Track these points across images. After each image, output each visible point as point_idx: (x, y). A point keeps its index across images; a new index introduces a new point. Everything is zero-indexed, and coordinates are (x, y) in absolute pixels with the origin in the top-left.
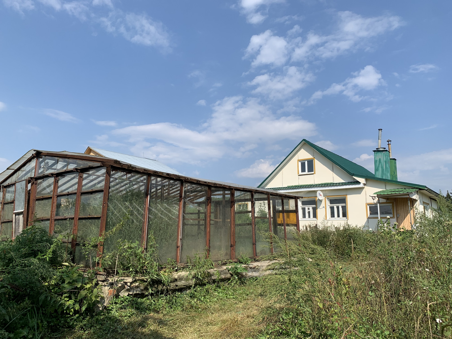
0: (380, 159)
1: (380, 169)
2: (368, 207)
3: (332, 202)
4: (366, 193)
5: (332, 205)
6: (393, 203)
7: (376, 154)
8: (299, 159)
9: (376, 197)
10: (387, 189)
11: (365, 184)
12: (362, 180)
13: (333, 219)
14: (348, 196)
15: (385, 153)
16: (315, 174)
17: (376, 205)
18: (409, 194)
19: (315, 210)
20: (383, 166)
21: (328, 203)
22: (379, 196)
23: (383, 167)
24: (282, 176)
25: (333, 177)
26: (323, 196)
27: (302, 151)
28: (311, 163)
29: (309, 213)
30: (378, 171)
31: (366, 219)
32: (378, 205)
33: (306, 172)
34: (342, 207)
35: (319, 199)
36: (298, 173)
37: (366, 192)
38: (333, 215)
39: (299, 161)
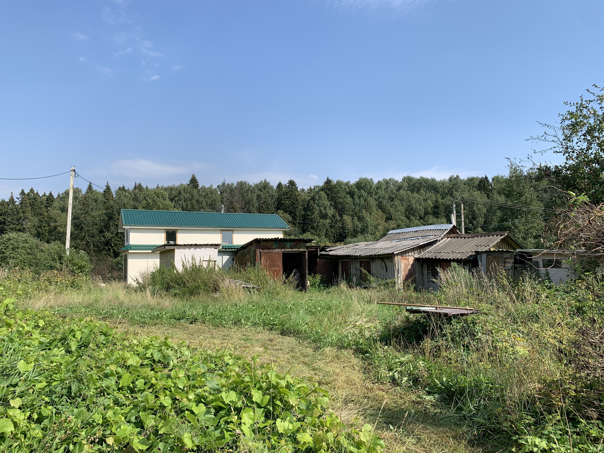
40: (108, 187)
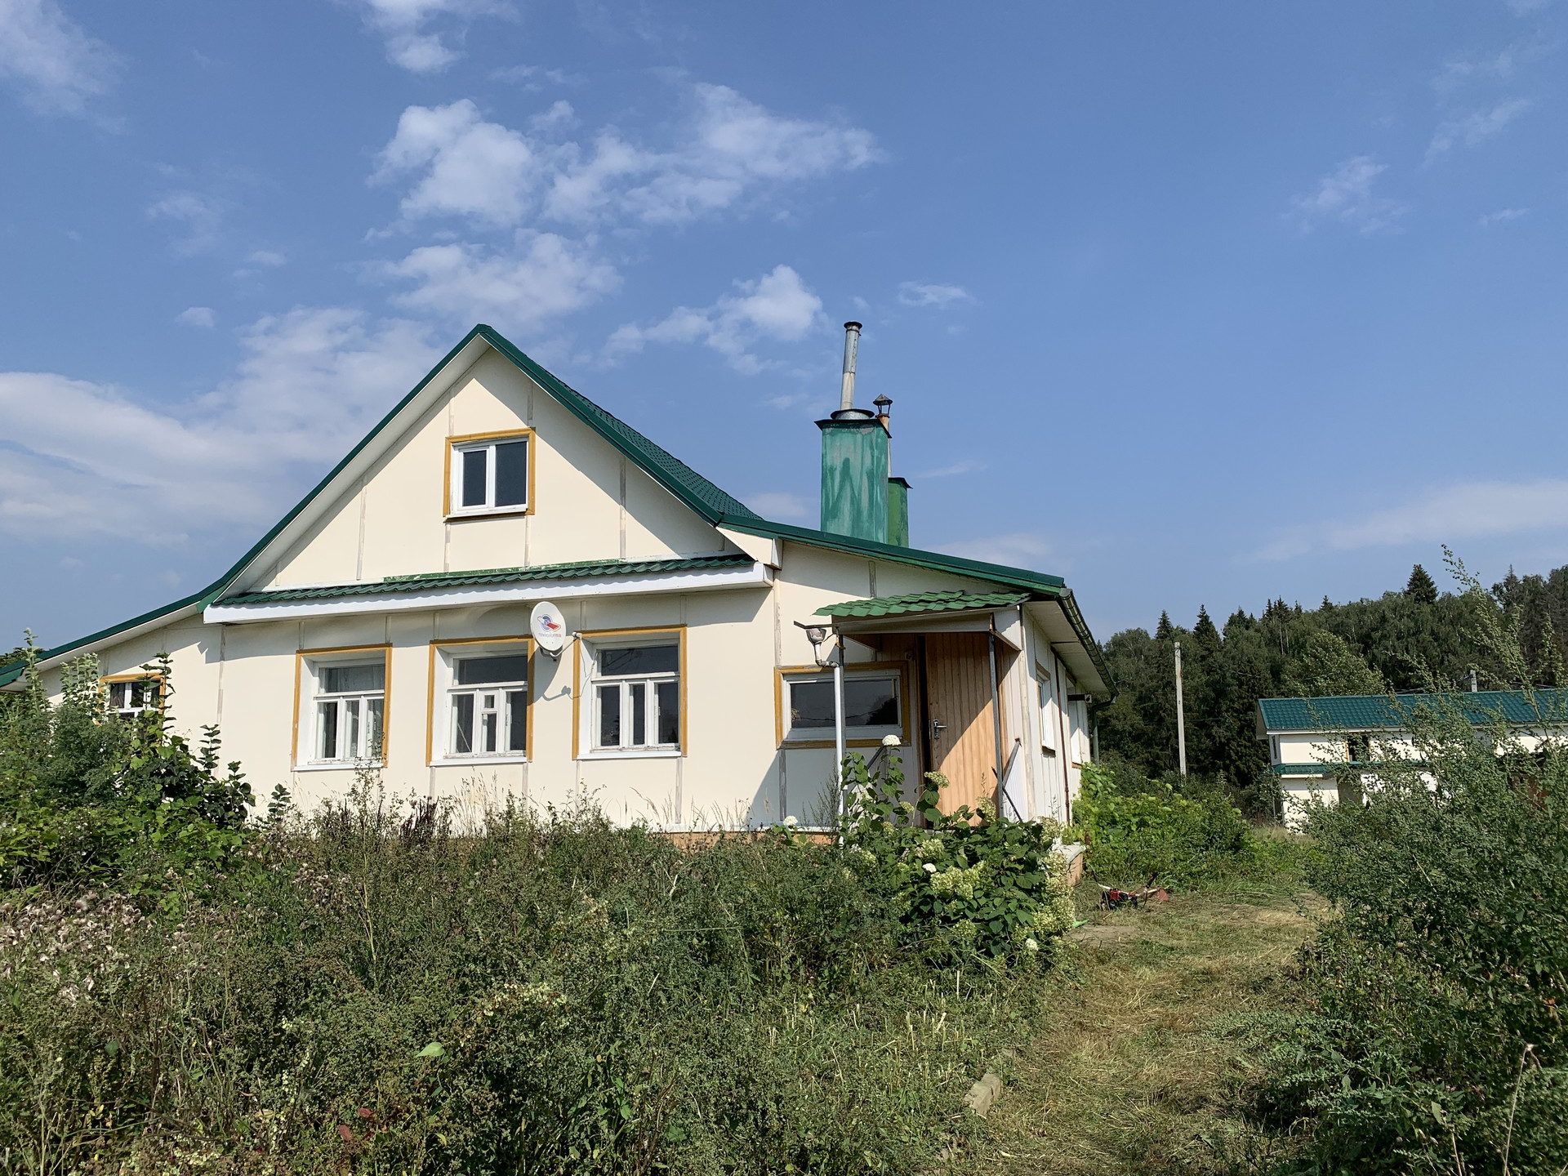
0: (846, 462)
1: (846, 508)
2: (786, 687)
3: (612, 661)
4: (777, 615)
5: (611, 680)
6: (902, 666)
7: (828, 436)
8: (456, 434)
9: (829, 630)
10: (878, 596)
11: (773, 570)
12: (762, 549)
13: (611, 752)
14: (688, 629)
15: (869, 433)
16: (530, 517)
17: (825, 678)
18: (992, 614)
19: (520, 704)
20: (860, 494)
21: (590, 667)
22: (846, 625)
23: (859, 501)
24: (362, 526)
25: (623, 534)
26: (563, 630)
27: (474, 390)
28: (513, 453)
29: (491, 722)
30: (834, 517)
31: (771, 753)
32: (837, 671)
33: (490, 506)
34: (661, 689)
35: (542, 649)
36: (447, 508)
37: (777, 608)
38: (610, 735)
39: (455, 442)
40: (1204, 619)
